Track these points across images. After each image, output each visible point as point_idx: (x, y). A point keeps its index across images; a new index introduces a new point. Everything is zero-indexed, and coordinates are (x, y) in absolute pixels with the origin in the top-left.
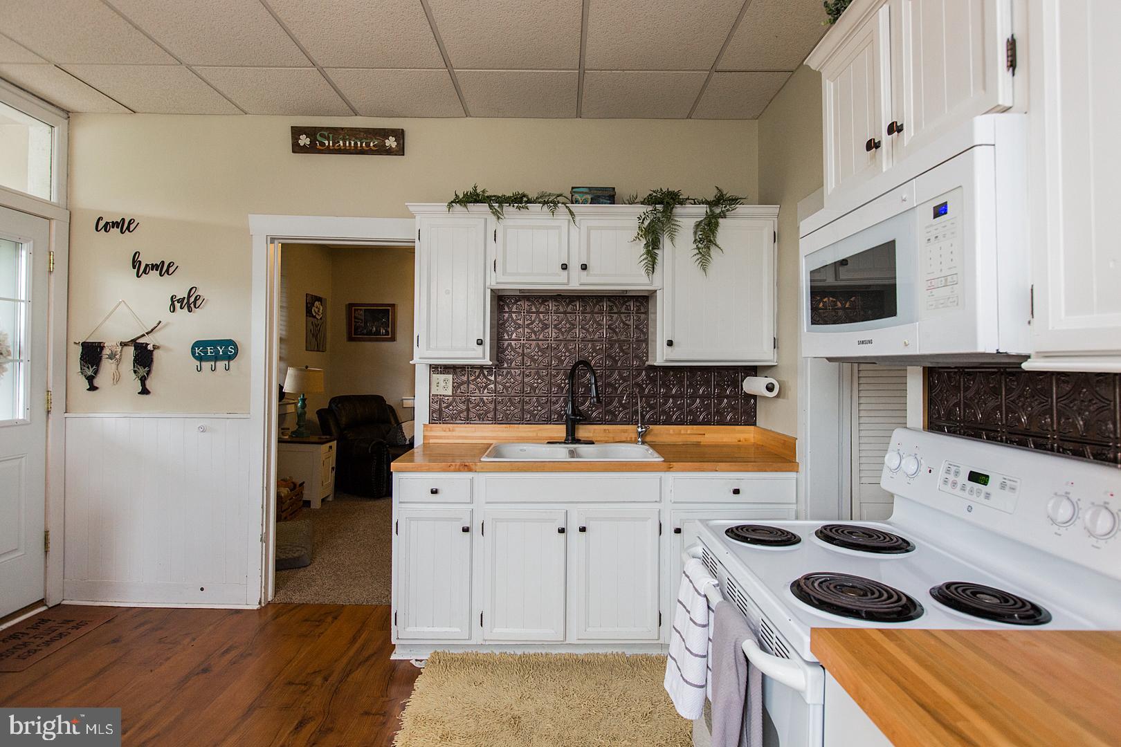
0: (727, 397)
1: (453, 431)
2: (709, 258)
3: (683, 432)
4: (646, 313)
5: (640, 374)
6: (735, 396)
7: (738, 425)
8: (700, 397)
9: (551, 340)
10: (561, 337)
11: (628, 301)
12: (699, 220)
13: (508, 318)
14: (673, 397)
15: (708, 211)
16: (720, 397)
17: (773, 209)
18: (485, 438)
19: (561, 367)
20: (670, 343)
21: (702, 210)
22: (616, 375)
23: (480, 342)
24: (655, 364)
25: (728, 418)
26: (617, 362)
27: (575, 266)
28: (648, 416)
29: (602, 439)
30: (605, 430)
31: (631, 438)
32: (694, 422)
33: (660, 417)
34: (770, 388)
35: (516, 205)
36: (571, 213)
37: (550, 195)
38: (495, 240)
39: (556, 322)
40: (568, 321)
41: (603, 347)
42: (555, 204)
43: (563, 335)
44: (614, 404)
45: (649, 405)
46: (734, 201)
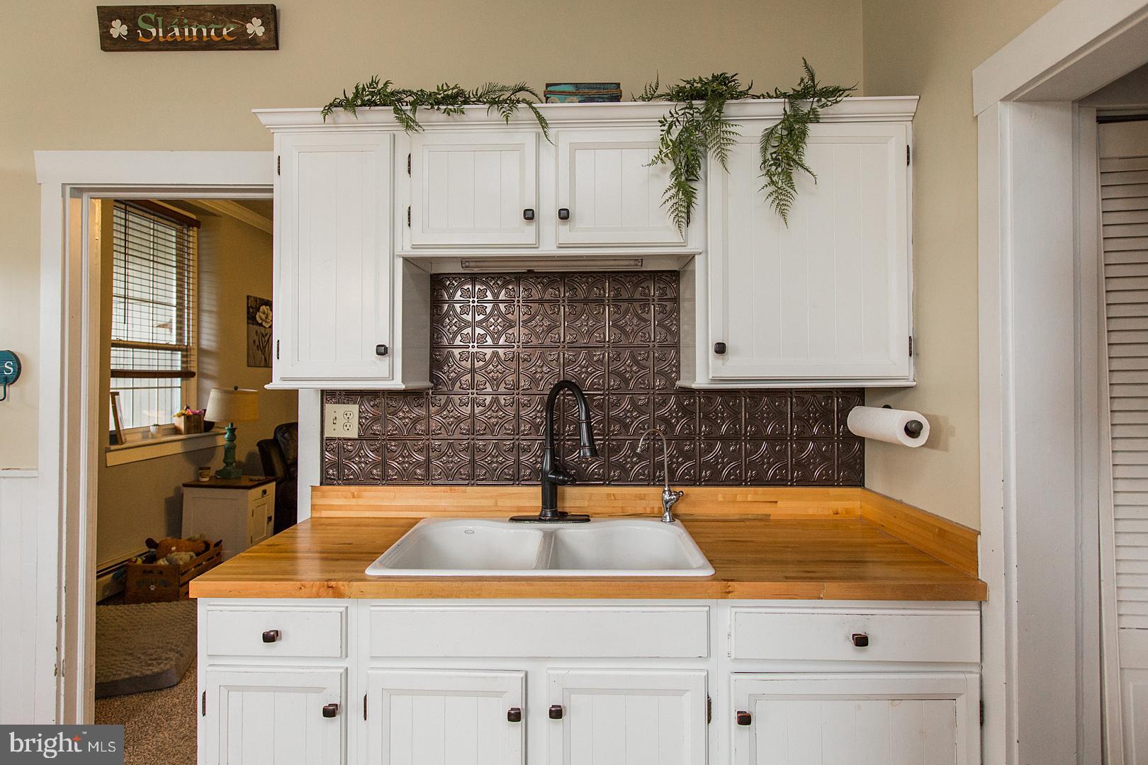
0: (814, 438)
1: (359, 497)
2: (792, 192)
3: (739, 498)
4: (676, 300)
5: (664, 403)
6: (828, 438)
7: (833, 486)
8: (767, 439)
9: (518, 347)
10: (535, 342)
11: (645, 280)
12: (770, 125)
13: (448, 311)
14: (723, 439)
15: (788, 109)
16: (802, 439)
17: (906, 104)
18: (411, 509)
19: (534, 391)
20: (721, 349)
21: (776, 109)
22: (626, 404)
23: (382, 351)
24: (694, 386)
25: (817, 474)
26: (627, 381)
27: (548, 213)
28: (680, 471)
29: (604, 510)
30: (609, 495)
31: (653, 508)
32: (758, 482)
33: (701, 473)
34: (912, 430)
35: (443, 107)
36: (542, 121)
37: (503, 89)
38: (409, 172)
39: (526, 317)
40: (545, 315)
41: (604, 357)
42: (513, 103)
43: (538, 337)
44: (623, 453)
45: (681, 452)
46: (833, 93)
